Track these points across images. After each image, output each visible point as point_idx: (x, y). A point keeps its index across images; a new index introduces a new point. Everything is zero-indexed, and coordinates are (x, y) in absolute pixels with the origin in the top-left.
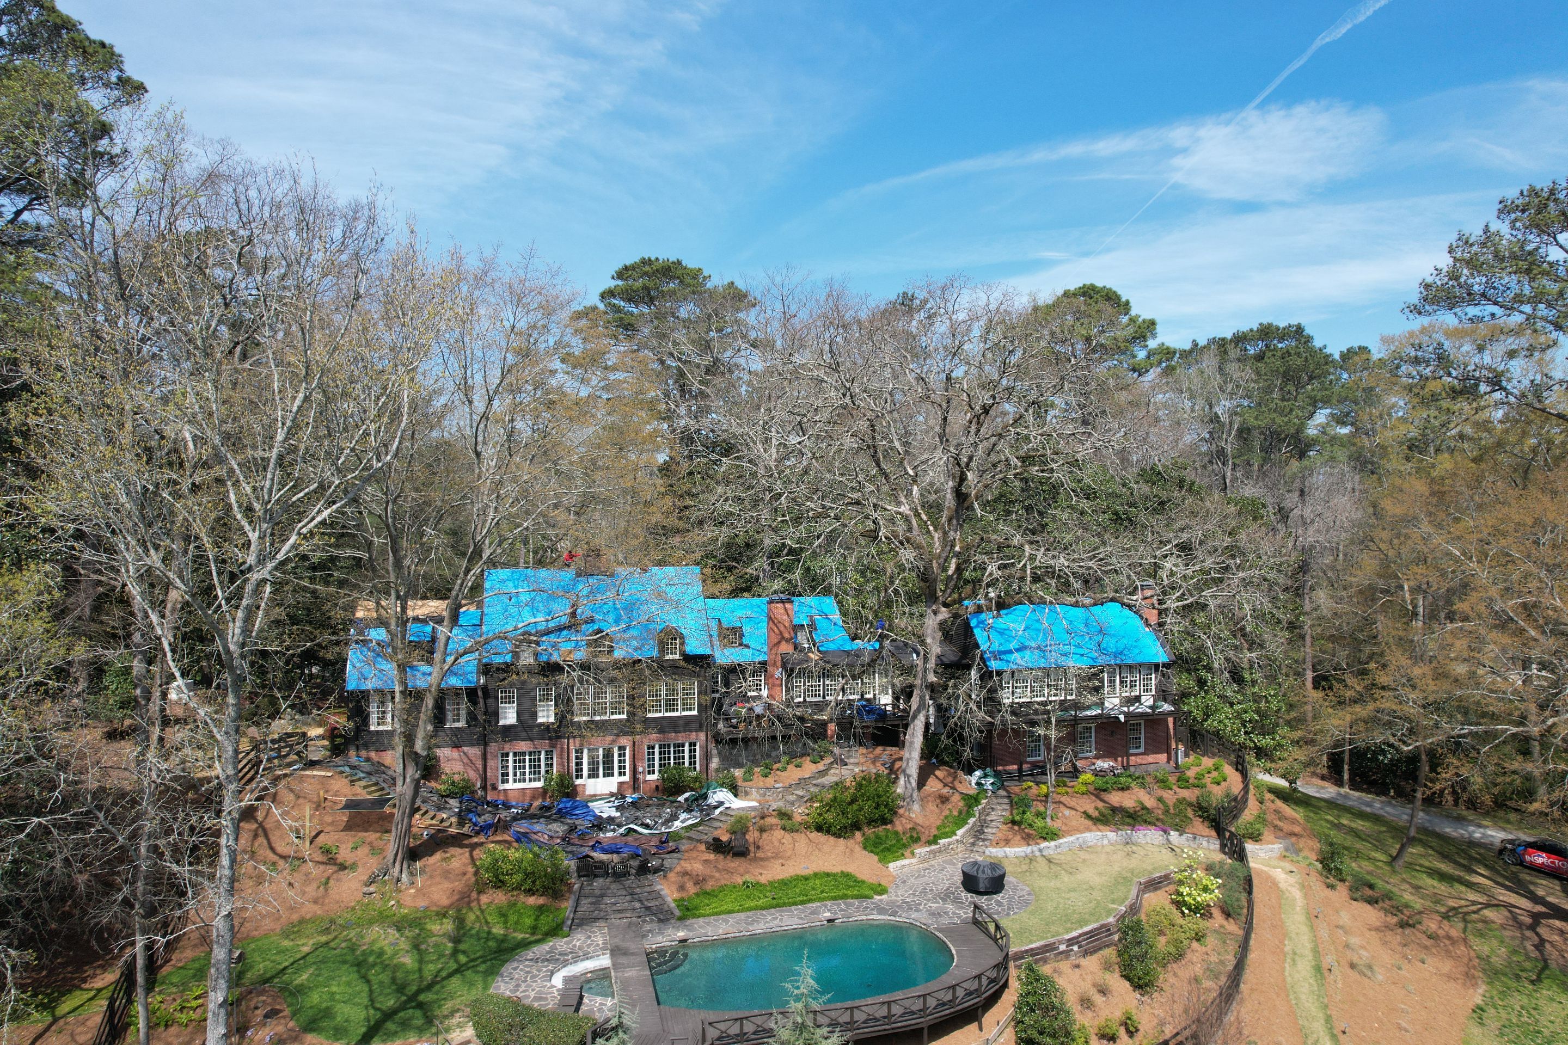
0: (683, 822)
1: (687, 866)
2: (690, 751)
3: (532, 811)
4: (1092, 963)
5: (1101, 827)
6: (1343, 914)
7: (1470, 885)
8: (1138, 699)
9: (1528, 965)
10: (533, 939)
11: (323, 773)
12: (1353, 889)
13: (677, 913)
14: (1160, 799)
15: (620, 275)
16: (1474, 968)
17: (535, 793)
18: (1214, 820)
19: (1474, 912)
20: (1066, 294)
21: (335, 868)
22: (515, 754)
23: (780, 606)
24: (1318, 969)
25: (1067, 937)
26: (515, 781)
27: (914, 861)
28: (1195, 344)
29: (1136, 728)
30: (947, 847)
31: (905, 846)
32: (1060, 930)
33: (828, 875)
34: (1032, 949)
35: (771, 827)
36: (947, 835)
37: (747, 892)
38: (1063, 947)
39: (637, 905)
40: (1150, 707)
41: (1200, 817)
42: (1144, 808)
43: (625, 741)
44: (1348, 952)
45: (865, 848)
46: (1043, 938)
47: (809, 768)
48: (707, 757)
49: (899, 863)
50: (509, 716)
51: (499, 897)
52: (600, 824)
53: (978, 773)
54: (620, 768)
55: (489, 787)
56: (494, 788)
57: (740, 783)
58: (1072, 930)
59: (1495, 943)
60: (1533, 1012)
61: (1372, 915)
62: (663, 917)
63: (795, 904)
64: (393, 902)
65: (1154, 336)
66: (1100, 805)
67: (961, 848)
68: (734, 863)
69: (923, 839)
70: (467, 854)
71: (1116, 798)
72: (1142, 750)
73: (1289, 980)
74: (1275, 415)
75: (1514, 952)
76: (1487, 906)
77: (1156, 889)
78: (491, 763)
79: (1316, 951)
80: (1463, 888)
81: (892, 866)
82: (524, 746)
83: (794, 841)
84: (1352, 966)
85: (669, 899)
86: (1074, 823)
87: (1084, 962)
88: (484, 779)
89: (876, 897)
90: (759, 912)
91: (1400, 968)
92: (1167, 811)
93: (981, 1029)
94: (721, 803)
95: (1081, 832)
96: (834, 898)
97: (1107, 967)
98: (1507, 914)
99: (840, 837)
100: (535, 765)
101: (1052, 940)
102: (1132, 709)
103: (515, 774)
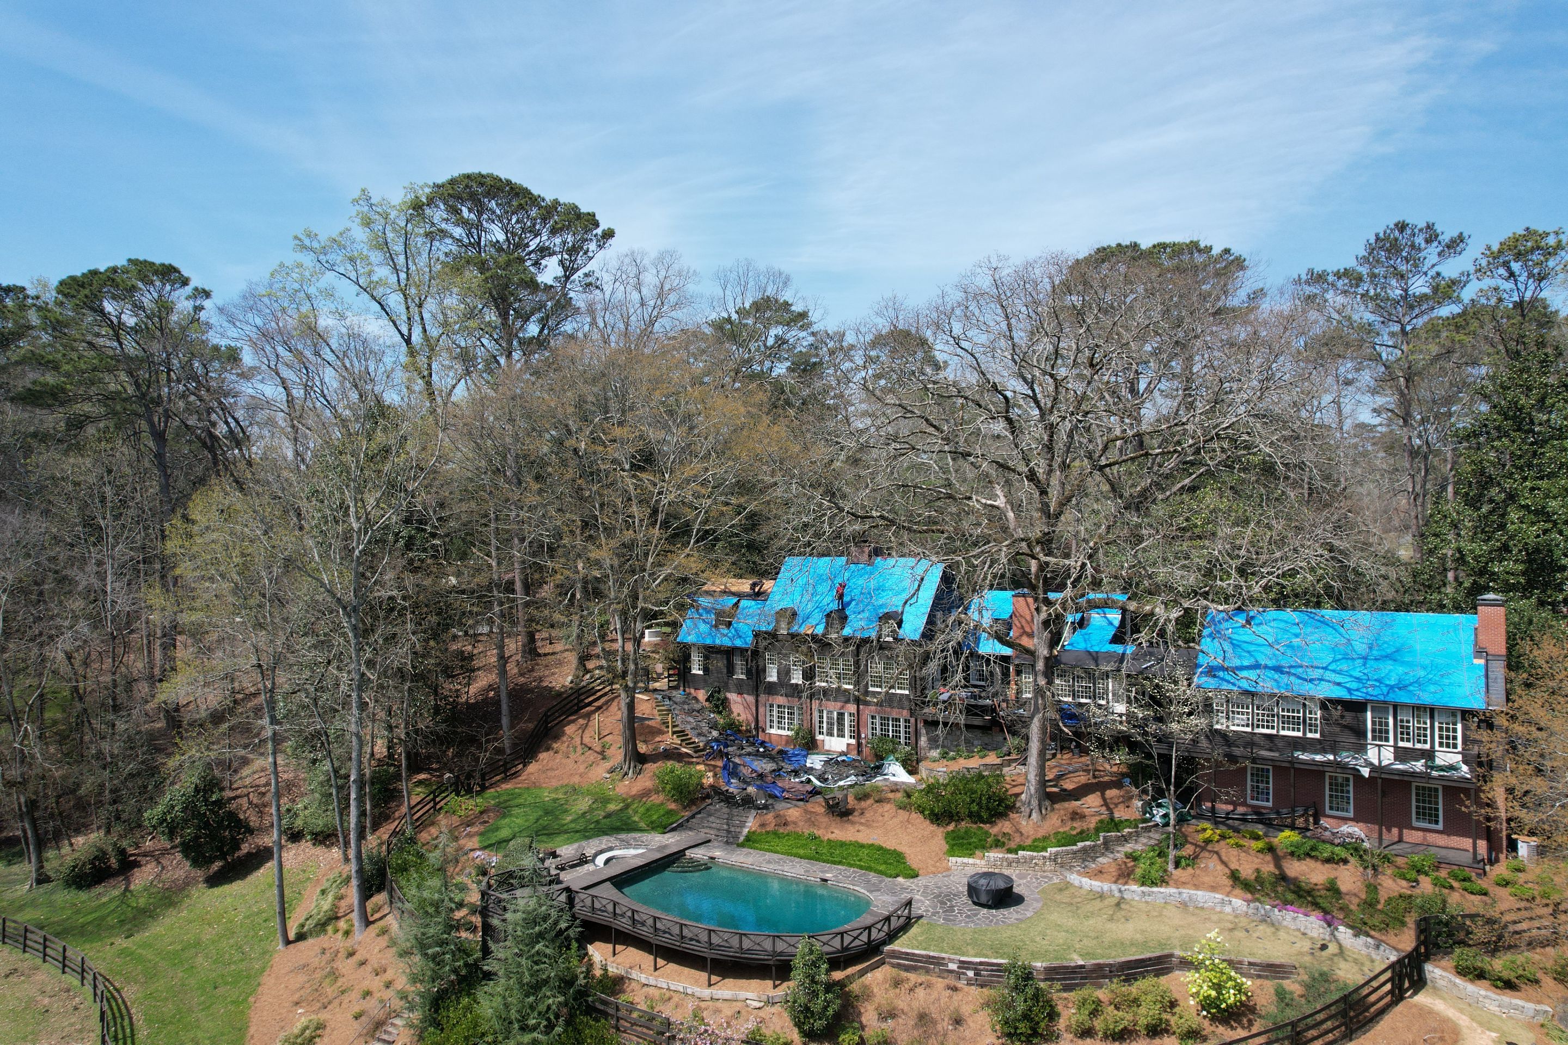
2: (905, 727)
4: (976, 994)
5: (1239, 892)
8: (1427, 754)
10: (644, 828)
13: (738, 840)
14: (1372, 887)
22: (779, 706)
23: (1021, 599)
25: (967, 959)
26: (778, 728)
29: (1429, 793)
31: (982, 847)
33: (881, 849)
35: (890, 800)
37: (804, 842)
39: (726, 827)
41: (1421, 926)
43: (852, 708)
45: (945, 838)
48: (916, 734)
49: (960, 860)
50: (772, 677)
51: (661, 799)
52: (800, 771)
55: (760, 730)
56: (764, 731)
57: (924, 762)
62: (729, 839)
63: (827, 861)
64: (611, 786)
68: (829, 820)
69: (1008, 846)
72: (1436, 826)
81: (953, 859)
82: (781, 700)
88: (757, 722)
89: (899, 879)
90: (793, 858)
92: (1369, 902)
93: (775, 987)
94: (887, 774)
95: (1201, 889)
100: (791, 718)
101: (944, 955)
102: (1415, 766)
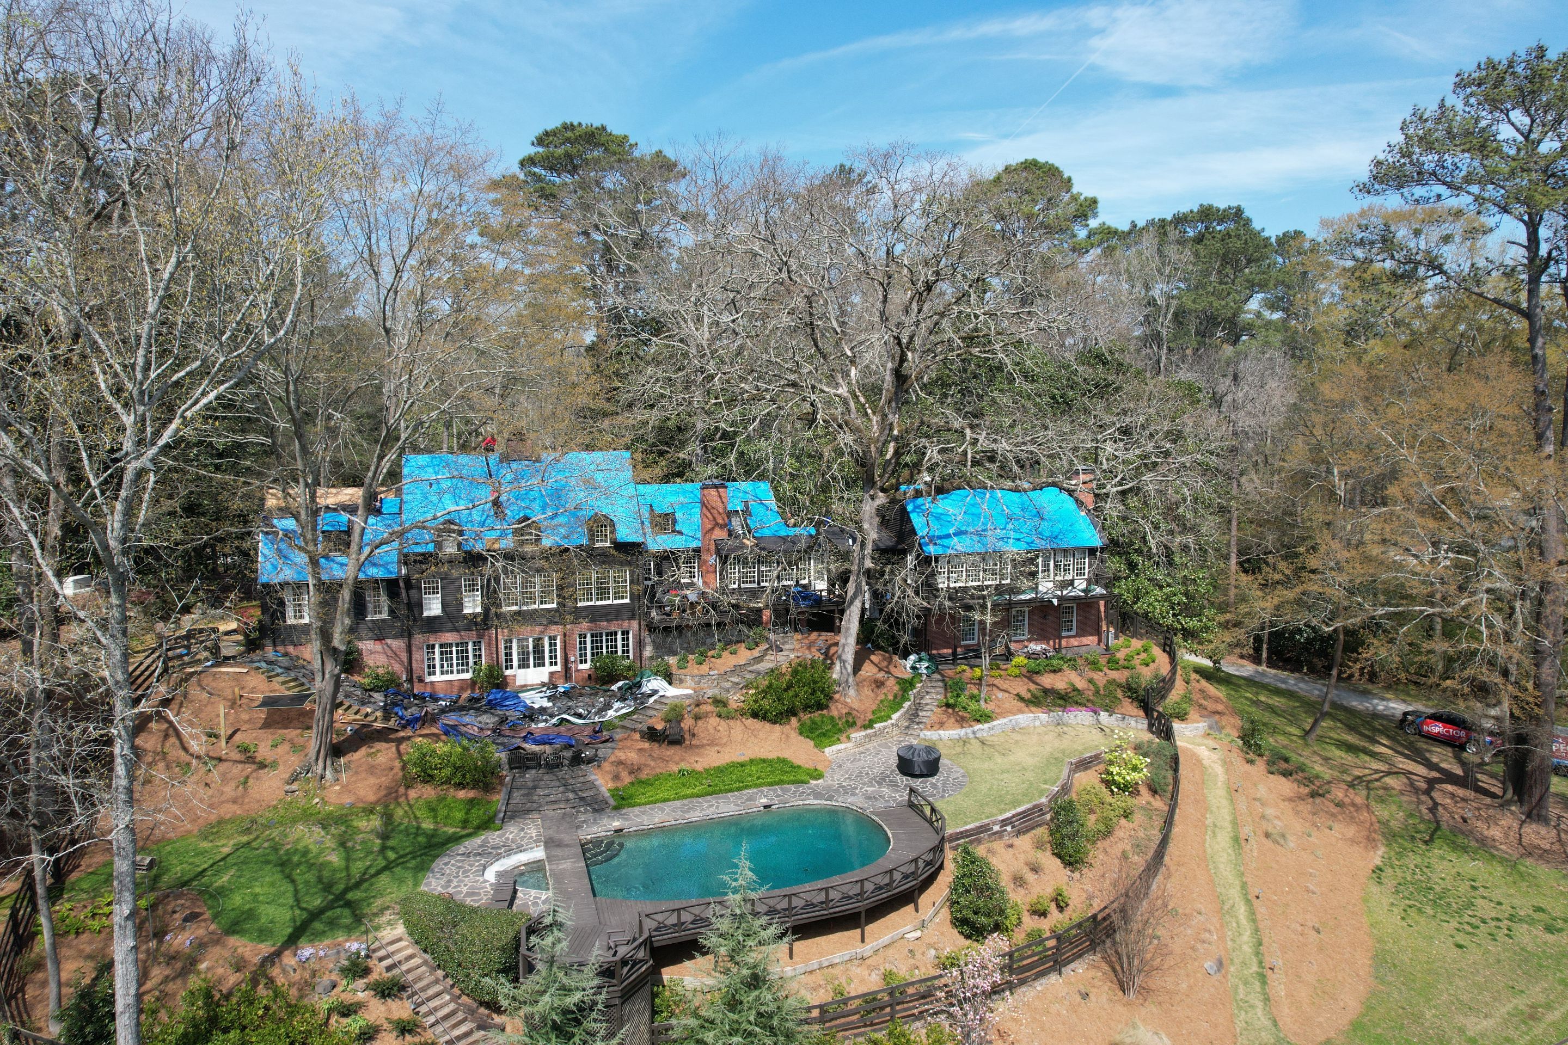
0: (616, 711)
1: (621, 755)
2: (623, 639)
3: (461, 702)
4: (1024, 842)
5: (1033, 709)
6: (1260, 787)
7: (1373, 755)
8: (1071, 583)
9: (1422, 827)
10: (464, 832)
11: (237, 670)
12: (1270, 763)
13: (612, 802)
14: (1091, 681)
15: (540, 141)
16: (1375, 831)
17: (463, 685)
18: (1142, 701)
19: (1377, 780)
20: (1008, 170)
21: (254, 767)
22: (441, 646)
23: (713, 491)
24: (1236, 839)
25: (1001, 818)
26: (442, 673)
27: (849, 745)
28: (1134, 225)
29: (1069, 611)
30: (882, 731)
31: (840, 731)
32: (995, 811)
33: (764, 761)
34: (967, 831)
35: (707, 715)
36: (882, 719)
37: (683, 780)
38: (996, 828)
39: (571, 796)
40: (1083, 591)
41: (1129, 697)
42: (1075, 689)
43: (555, 630)
44: (1264, 823)
45: (801, 734)
46: (977, 820)
47: (744, 655)
48: (640, 645)
49: (835, 748)
50: (433, 607)
51: (428, 792)
52: (531, 715)
53: (913, 657)
54: (551, 657)
55: (415, 680)
56: (421, 680)
57: (674, 670)
58: (1005, 811)
59: (1394, 807)
60: (1425, 870)
61: (1286, 786)
62: (598, 806)
63: (731, 791)
64: (317, 800)
65: (1095, 215)
66: (1033, 687)
67: (896, 731)
68: (670, 752)
69: (859, 724)
70: (394, 749)
71: (1047, 680)
72: (1073, 633)
73: (1209, 851)
74: (1212, 299)
75: (1411, 815)
76: (1389, 773)
77: (1086, 769)
78: (416, 655)
79: (1235, 823)
80: (1367, 758)
81: (828, 750)
82: (450, 637)
83: (730, 728)
84: (1267, 835)
85: (604, 789)
86: (1007, 705)
87: (1017, 842)
88: (410, 671)
89: (814, 782)
90: (695, 800)
91: (1310, 836)
92: (1097, 692)
93: (917, 910)
94: (655, 692)
95: (1014, 714)
96: (771, 784)
97: (1039, 846)
98: (1405, 780)
99: (775, 723)
100: (463, 656)
101: (986, 821)
102: (1065, 592)
103: (442, 666)
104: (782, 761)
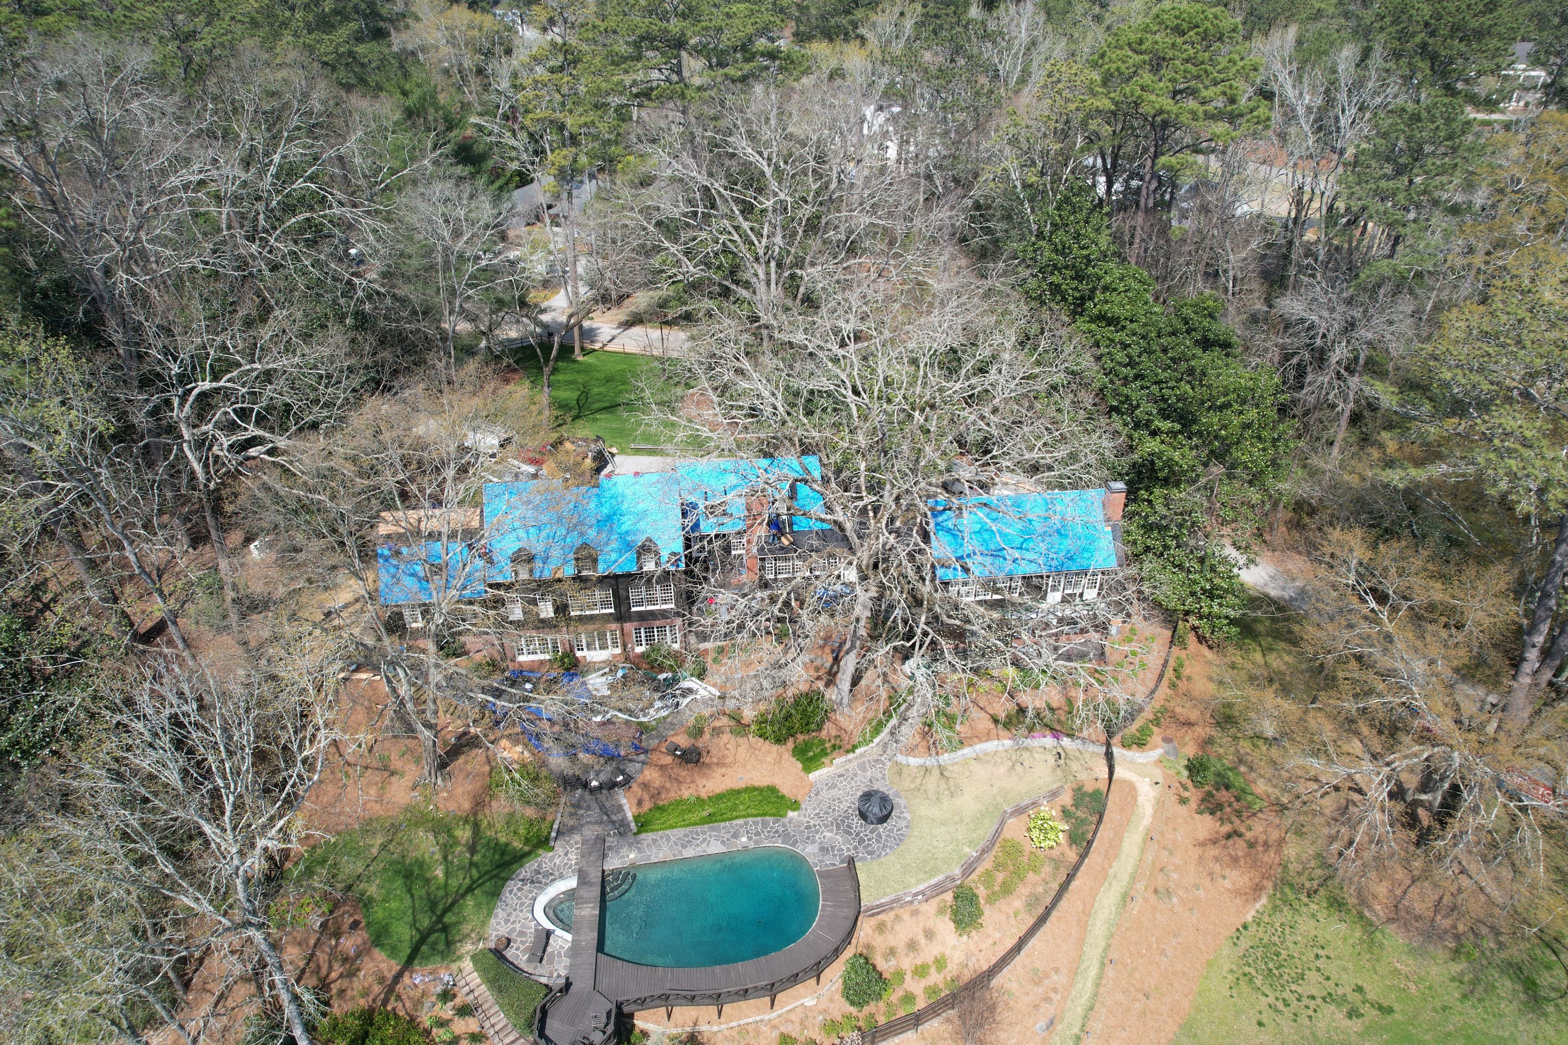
0: (656, 711)
1: (648, 773)
2: (671, 631)
5: (1003, 733)
6: (1180, 831)
10: (527, 849)
12: (1206, 797)
14: (1069, 700)
16: (1269, 877)
21: (389, 774)
22: (526, 637)
24: (1125, 896)
26: (528, 654)
27: (830, 770)
30: (861, 756)
31: (826, 755)
32: (912, 884)
33: (755, 789)
34: (882, 903)
35: (722, 730)
36: (865, 743)
37: (690, 806)
38: (908, 899)
39: (605, 818)
42: (1050, 709)
43: (614, 626)
44: (1160, 876)
45: (793, 756)
46: (895, 890)
48: (685, 636)
49: (819, 772)
50: (516, 614)
54: (613, 644)
55: (508, 659)
56: (513, 660)
57: (709, 665)
59: (1308, 843)
60: (1287, 930)
61: (1206, 828)
63: (724, 820)
66: (1011, 705)
68: (685, 773)
69: (843, 747)
70: (485, 755)
73: (1096, 905)
75: (1318, 855)
77: (1021, 814)
78: (507, 645)
79: (1133, 877)
81: (812, 775)
83: (738, 746)
84: (1156, 891)
85: (630, 816)
86: (979, 727)
87: (924, 907)
88: (504, 654)
90: (696, 828)
91: (1199, 887)
92: (1070, 711)
93: (818, 983)
96: (756, 816)
97: (941, 911)
99: (775, 743)
100: (543, 645)
103: (528, 650)
104: (772, 790)
